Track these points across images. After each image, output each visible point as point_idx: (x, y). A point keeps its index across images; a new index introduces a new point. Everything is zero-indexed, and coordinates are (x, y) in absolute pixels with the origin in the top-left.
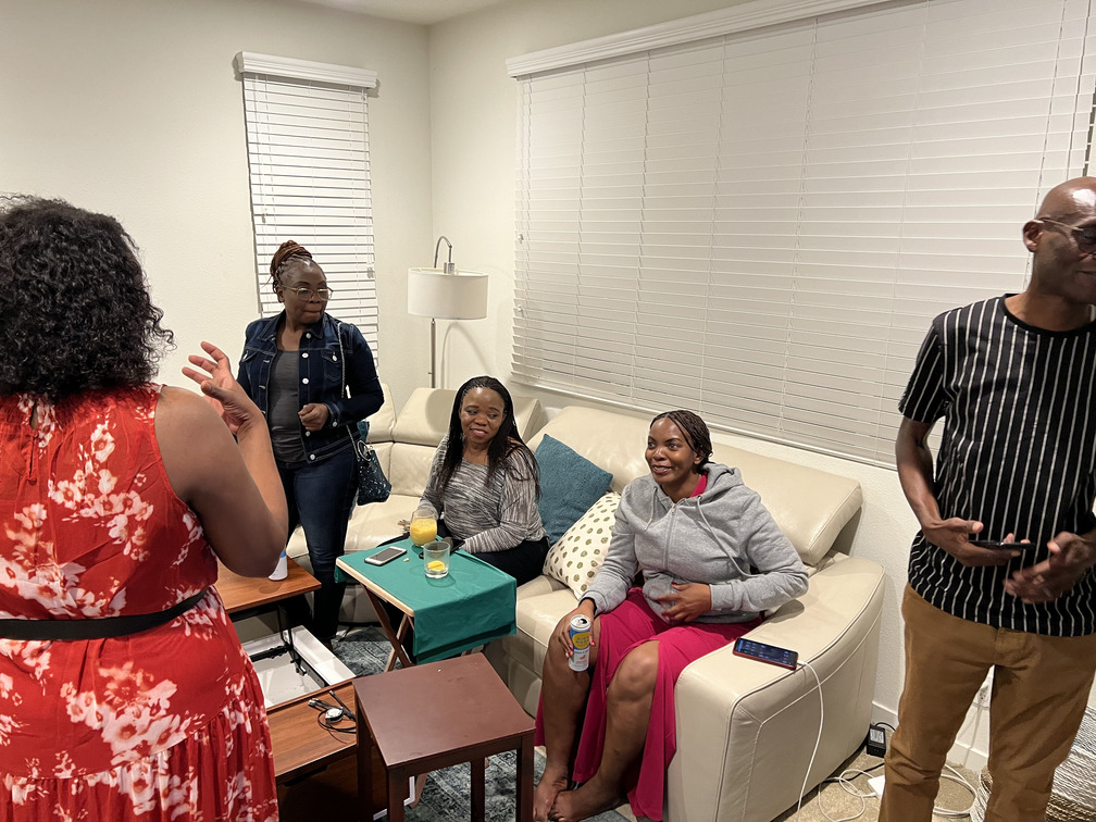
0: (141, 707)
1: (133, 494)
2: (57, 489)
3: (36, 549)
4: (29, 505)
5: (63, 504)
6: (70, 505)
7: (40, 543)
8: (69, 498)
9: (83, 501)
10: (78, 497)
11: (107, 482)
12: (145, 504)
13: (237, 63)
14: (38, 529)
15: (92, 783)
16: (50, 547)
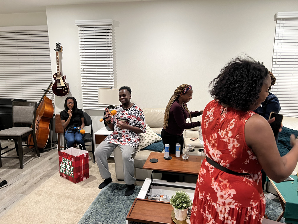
0: (226, 192)
1: (235, 140)
2: (221, 132)
3: (214, 144)
4: (215, 133)
5: (221, 136)
6: (222, 137)
7: (215, 143)
8: (222, 135)
9: (224, 137)
10: (224, 136)
11: (230, 134)
12: (238, 143)
13: (275, 16)
14: (215, 140)
15: (212, 204)
16: (216, 145)
